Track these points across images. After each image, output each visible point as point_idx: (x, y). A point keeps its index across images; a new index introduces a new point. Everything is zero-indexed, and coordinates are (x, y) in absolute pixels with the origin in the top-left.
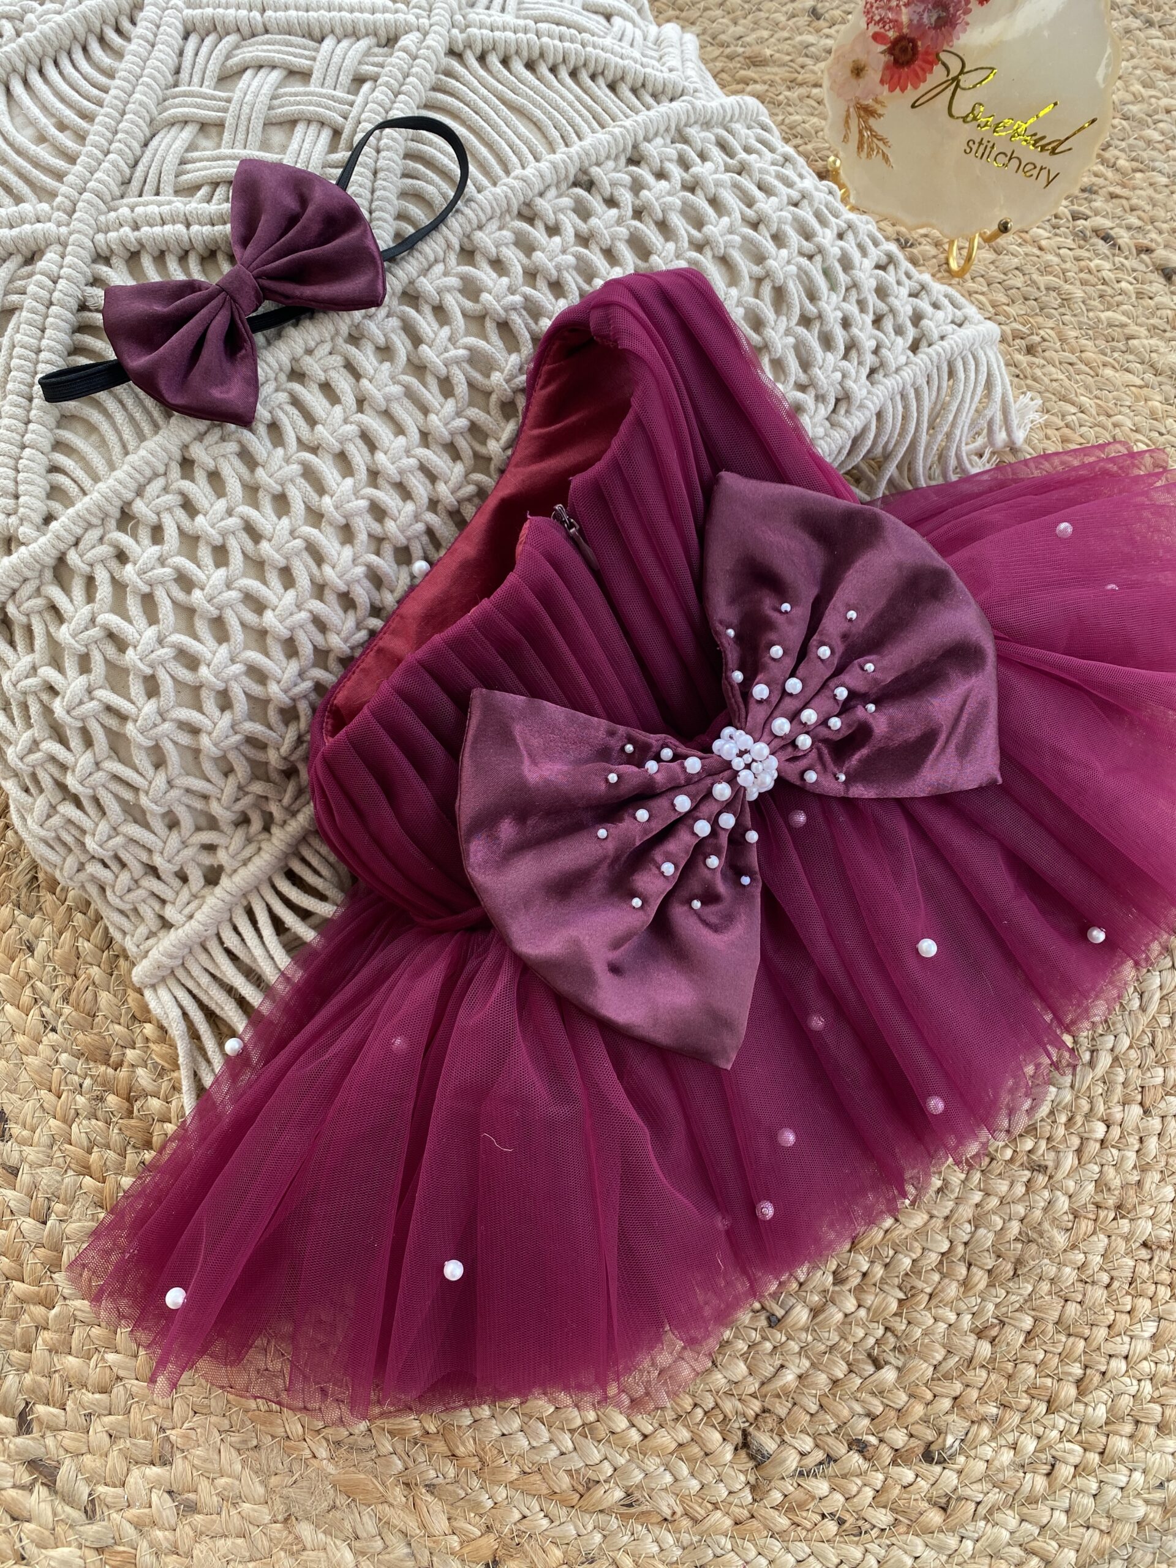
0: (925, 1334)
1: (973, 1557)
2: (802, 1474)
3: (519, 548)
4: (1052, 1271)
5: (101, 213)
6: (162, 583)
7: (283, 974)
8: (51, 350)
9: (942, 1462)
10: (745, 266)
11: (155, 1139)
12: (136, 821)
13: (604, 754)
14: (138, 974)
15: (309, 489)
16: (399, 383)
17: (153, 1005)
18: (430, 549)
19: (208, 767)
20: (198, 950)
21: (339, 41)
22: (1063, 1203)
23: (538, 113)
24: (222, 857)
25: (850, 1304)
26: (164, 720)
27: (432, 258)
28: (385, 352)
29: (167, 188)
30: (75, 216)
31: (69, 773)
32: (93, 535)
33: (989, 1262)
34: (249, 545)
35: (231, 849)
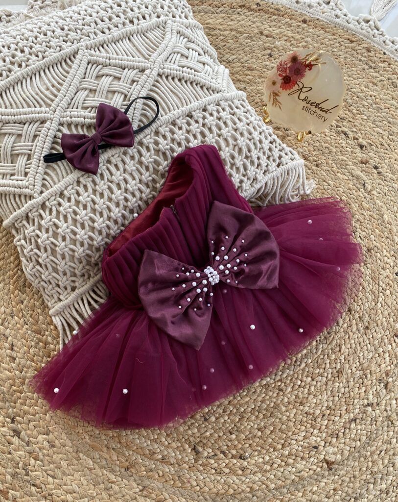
0: (245, 428)
1: (248, 483)
2: (208, 457)
3: (161, 215)
4: (280, 416)
5: (62, 112)
6: (70, 213)
7: (89, 316)
8: (46, 148)
9: (244, 459)
10: (231, 141)
11: (51, 355)
12: (55, 272)
13: (177, 270)
14: (51, 312)
15: (109, 192)
16: (135, 166)
17: (54, 320)
18: (139, 210)
19: (76, 261)
20: (67, 307)
21: (129, 70)
22: (286, 400)
23: (180, 95)
24: (77, 284)
25: (226, 418)
26: (66, 247)
27: (147, 134)
28: (132, 158)
29: (80, 107)
30: (56, 113)
31: (40, 258)
32: (53, 198)
33: (264, 412)
34: (92, 205)
35: (80, 282)
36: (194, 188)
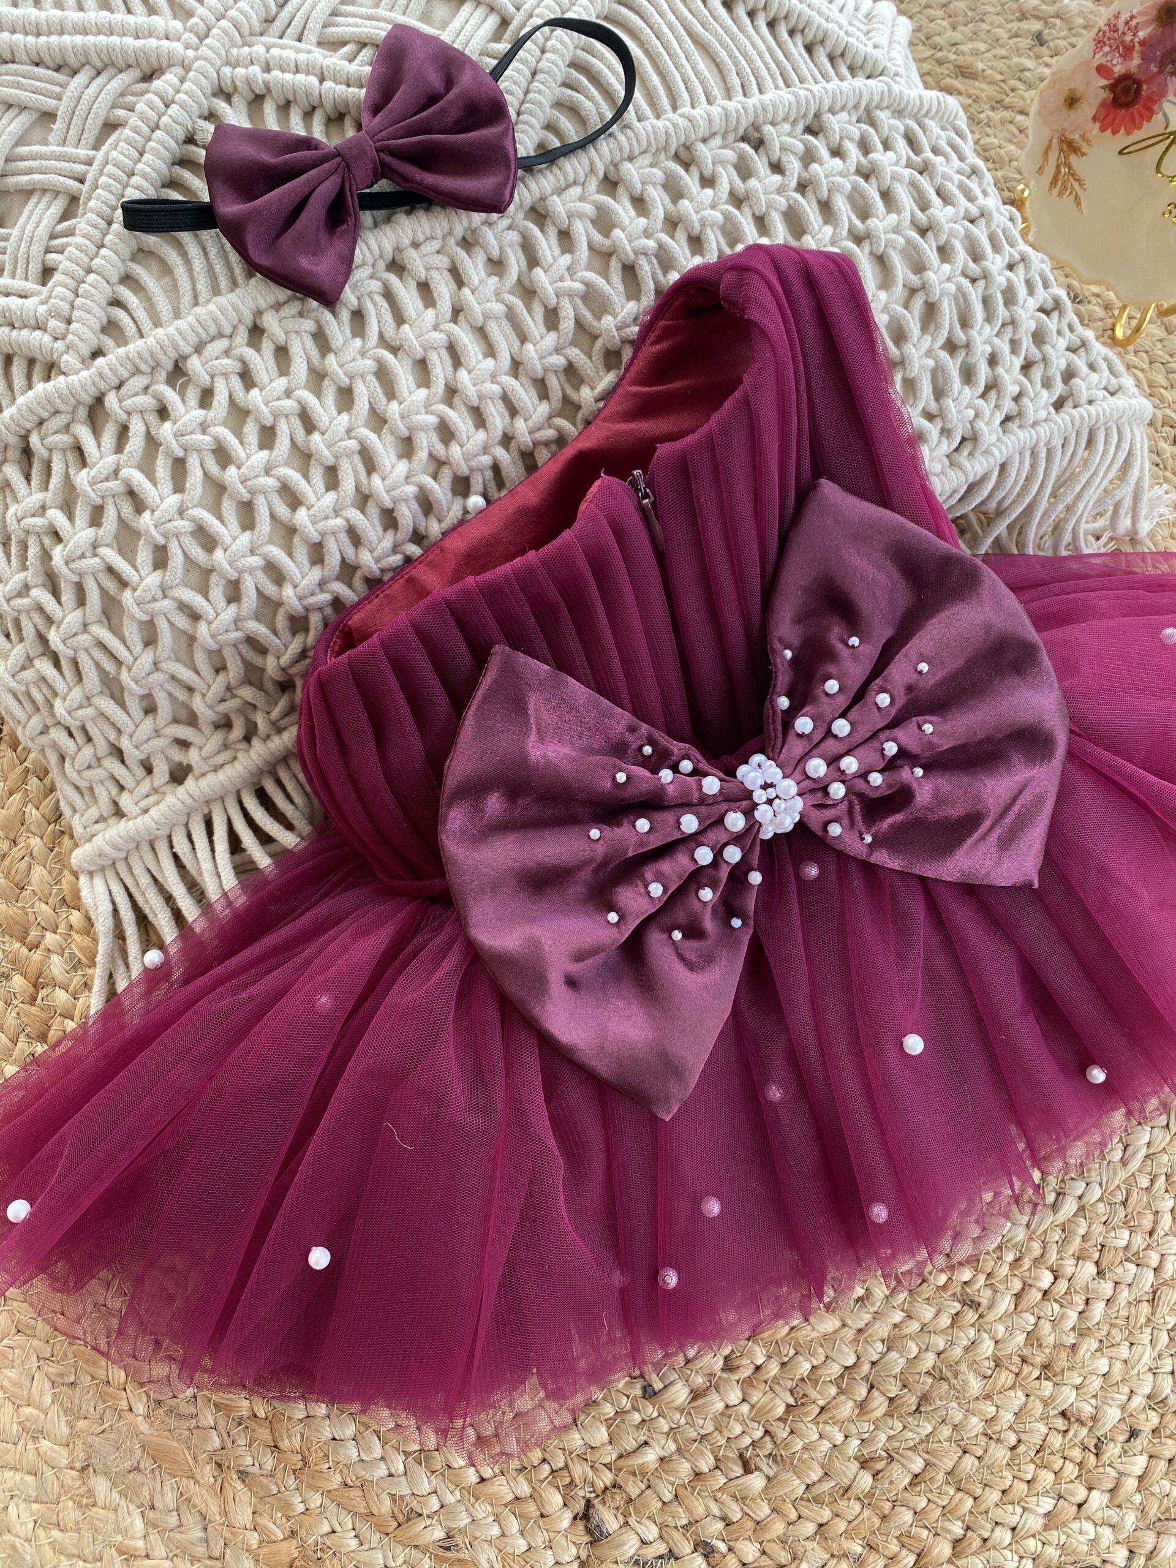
0: (806, 1448)
3: (583, 506)
4: (958, 1416)
5: (234, 45)
6: (198, 451)
7: (225, 894)
8: (144, 176)
10: (901, 271)
11: (51, 1033)
12: (112, 697)
13: (619, 750)
14: (78, 856)
15: (379, 389)
16: (502, 301)
17: (85, 893)
18: (492, 487)
19: (200, 658)
20: (145, 847)
22: (987, 1347)
23: (723, 54)
24: (193, 757)
25: (735, 1396)
26: (165, 597)
27: (571, 179)
28: (497, 265)
29: (311, 36)
30: (206, 41)
31: (53, 628)
32: (139, 382)
33: (894, 1390)
34: (300, 433)
35: (205, 751)
36: (746, 403)
